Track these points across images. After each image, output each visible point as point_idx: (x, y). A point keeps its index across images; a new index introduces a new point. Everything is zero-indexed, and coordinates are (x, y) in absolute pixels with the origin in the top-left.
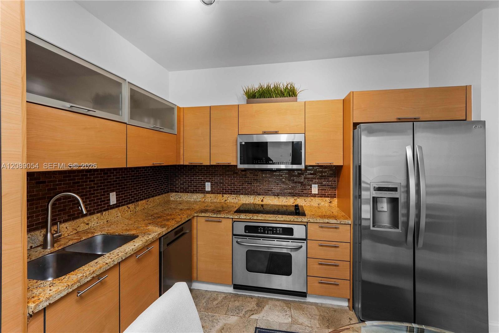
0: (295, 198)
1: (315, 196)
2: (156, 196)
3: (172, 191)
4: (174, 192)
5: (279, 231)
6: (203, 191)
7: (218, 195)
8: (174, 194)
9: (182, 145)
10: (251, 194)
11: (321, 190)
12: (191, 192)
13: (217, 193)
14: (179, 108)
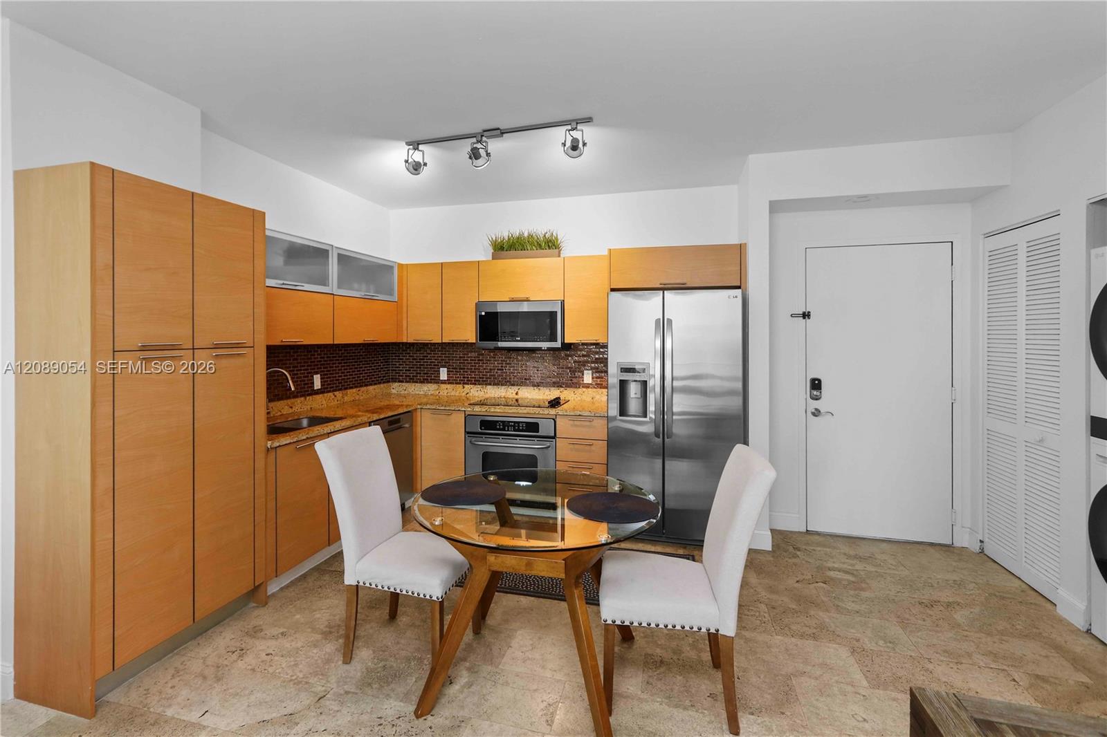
0: (562, 389)
1: (587, 386)
2: (371, 385)
3: (394, 380)
4: (396, 382)
5: (523, 426)
6: (437, 380)
7: (458, 386)
8: (397, 384)
9: (405, 315)
10: (502, 385)
11: (597, 378)
12: (421, 382)
13: (456, 383)
14: (401, 266)
